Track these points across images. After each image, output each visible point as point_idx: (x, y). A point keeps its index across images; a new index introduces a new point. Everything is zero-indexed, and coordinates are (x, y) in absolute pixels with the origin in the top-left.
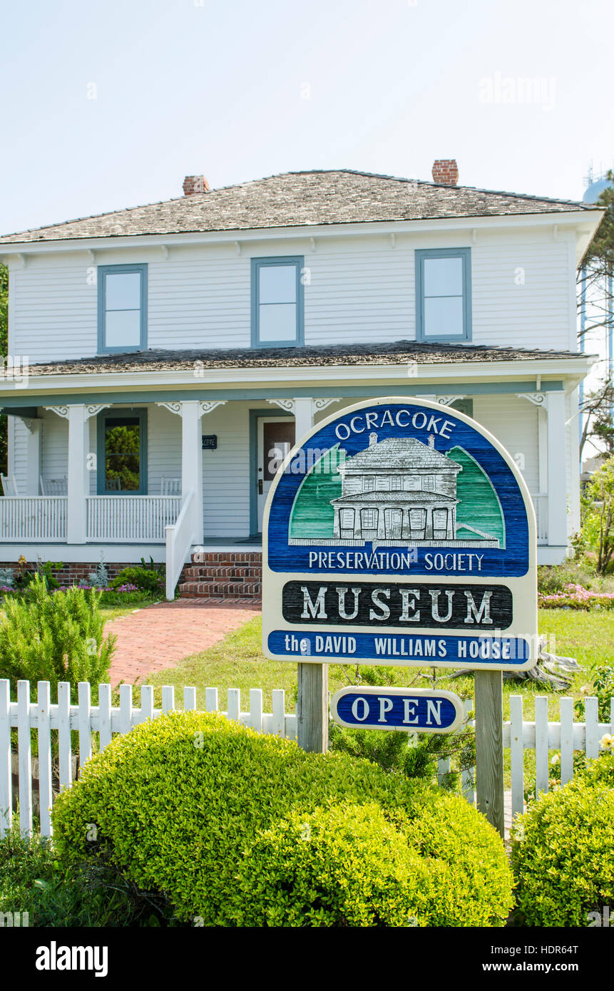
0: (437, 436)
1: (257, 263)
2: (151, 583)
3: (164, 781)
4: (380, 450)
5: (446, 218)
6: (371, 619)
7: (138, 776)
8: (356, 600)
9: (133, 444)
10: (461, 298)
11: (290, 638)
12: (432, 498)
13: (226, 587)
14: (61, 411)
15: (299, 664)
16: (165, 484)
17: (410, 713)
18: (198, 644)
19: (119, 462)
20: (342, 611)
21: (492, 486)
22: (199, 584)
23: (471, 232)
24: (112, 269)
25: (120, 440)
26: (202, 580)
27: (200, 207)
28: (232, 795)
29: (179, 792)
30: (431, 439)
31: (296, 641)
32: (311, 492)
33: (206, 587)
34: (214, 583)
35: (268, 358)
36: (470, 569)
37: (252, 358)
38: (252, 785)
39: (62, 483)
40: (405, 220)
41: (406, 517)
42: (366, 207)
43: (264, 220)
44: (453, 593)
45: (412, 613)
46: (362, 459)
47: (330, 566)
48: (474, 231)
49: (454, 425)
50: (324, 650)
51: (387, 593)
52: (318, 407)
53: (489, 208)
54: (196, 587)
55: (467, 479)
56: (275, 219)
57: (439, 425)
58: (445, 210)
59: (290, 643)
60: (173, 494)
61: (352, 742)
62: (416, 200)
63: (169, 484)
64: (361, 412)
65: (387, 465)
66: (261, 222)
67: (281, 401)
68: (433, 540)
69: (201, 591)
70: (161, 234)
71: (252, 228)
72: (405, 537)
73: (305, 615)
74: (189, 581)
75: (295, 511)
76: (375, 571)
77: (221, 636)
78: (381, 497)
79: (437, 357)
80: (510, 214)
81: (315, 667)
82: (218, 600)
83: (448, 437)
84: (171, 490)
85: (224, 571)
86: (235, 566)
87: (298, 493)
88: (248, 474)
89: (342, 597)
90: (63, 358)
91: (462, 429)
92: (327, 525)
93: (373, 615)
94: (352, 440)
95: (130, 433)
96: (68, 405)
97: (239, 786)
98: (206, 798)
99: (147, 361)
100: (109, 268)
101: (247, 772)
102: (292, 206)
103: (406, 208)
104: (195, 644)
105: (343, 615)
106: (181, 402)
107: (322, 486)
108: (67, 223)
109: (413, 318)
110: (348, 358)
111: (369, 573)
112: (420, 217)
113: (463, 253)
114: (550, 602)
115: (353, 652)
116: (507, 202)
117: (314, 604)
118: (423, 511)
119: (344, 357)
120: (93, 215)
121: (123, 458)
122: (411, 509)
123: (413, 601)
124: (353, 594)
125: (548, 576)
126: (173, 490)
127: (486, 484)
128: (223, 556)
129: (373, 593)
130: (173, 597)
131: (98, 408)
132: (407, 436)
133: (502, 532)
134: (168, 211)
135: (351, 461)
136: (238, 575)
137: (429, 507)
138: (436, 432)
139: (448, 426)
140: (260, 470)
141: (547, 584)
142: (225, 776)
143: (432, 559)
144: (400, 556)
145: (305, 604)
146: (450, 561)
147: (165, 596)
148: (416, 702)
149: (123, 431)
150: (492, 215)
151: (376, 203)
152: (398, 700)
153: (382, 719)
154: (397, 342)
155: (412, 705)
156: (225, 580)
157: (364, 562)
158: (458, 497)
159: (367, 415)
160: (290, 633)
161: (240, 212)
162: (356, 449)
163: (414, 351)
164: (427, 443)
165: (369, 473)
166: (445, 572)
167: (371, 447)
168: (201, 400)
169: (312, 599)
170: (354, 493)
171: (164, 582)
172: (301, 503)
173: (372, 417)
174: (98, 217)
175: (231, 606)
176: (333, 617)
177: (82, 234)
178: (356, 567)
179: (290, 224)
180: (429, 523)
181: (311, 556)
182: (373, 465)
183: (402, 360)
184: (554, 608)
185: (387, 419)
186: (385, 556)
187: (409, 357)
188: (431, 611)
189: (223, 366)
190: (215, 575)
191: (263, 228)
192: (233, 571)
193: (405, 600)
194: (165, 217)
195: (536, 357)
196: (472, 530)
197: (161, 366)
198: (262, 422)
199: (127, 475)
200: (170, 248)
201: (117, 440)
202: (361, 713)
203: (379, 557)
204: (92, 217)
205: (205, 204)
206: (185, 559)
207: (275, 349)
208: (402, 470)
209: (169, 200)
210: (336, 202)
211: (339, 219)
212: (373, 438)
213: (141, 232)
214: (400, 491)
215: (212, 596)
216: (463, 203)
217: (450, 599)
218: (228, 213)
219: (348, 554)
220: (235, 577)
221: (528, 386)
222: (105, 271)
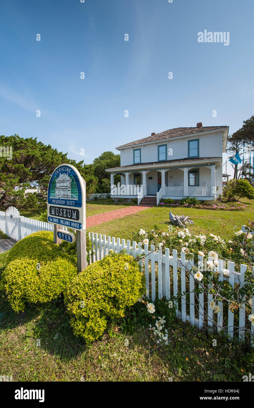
0: (68, 172)
1: (159, 146)
10: (197, 149)
21: (77, 185)
36: (73, 205)
37: (158, 163)
40: (185, 135)
42: (179, 134)
44: (71, 211)
45: (65, 215)
47: (55, 203)
48: (200, 135)
50: (54, 221)
51: (62, 210)
52: (165, 171)
58: (194, 132)
59: (50, 219)
62: (189, 131)
67: (159, 170)
69: (144, 203)
70: (142, 143)
71: (157, 140)
73: (52, 213)
89: (56, 210)
93: (60, 215)
96: (126, 172)
99: (141, 165)
105: (57, 214)
106: (143, 171)
109: (187, 154)
111: (60, 205)
113: (198, 140)
115: (58, 222)
131: (131, 173)
144: (63, 201)
146: (70, 203)
147: (137, 204)
148: (67, 235)
150: (203, 132)
157: (59, 202)
159: (59, 169)
166: (69, 206)
168: (146, 171)
169: (53, 210)
177: (131, 145)
181: (53, 201)
184: (208, 209)
185: (62, 169)
188: (68, 215)
190: (147, 201)
193: (64, 212)
200: (144, 145)
202: (60, 236)
206: (142, 198)
209: (148, 137)
211: (173, 136)
213: (139, 143)
216: (198, 130)
218: (155, 138)
219: (57, 200)
220: (150, 201)
221: (207, 164)
222: (134, 150)
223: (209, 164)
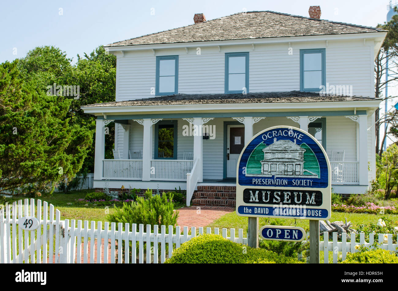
0: (297, 139)
1: (228, 55)
2: (179, 199)
3: (203, 254)
4: (278, 144)
5: (314, 35)
6: (274, 202)
7: (194, 253)
8: (269, 195)
9: (169, 136)
10: (321, 71)
11: (246, 208)
12: (295, 161)
13: (213, 201)
14: (140, 121)
15: (249, 217)
16: (185, 155)
17: (287, 235)
18: (203, 224)
19: (163, 144)
20: (264, 199)
21: (316, 157)
22: (201, 200)
23: (325, 41)
24: (162, 58)
25: (163, 134)
26: (202, 198)
27: (202, 29)
28: (226, 258)
29: (208, 258)
30: (295, 140)
31: (248, 209)
32: (253, 158)
33: (204, 201)
34: (207, 199)
35: (232, 99)
36: (308, 185)
37: (226, 99)
38: (233, 256)
39: (138, 153)
40: (295, 36)
41: (286, 167)
42: (277, 30)
43: (231, 36)
44: (302, 193)
45: (288, 200)
46: (271, 147)
47: (260, 184)
48: (327, 42)
49: (303, 136)
50: (257, 213)
51: (279, 193)
52: (255, 121)
53: (334, 30)
54: (200, 201)
55: (307, 154)
56: (236, 35)
57: (298, 136)
58: (314, 32)
59: (246, 210)
60: (189, 159)
61: (267, 245)
62: (301, 26)
63: (187, 155)
64: (271, 131)
65: (280, 149)
66: (230, 37)
67: (238, 118)
68: (295, 175)
69: (202, 203)
70: (185, 42)
71: (226, 40)
72: (286, 174)
73: (251, 200)
74: (196, 198)
75: (248, 164)
76: (275, 185)
77: (212, 221)
78: (278, 160)
79: (308, 99)
80: (344, 34)
81: (254, 219)
82: (209, 207)
83: (301, 140)
84: (188, 157)
85: (212, 194)
86: (217, 192)
87: (249, 158)
88: (222, 150)
89: (264, 194)
90: (141, 98)
91: (306, 137)
92: (259, 169)
93: (274, 201)
94: (268, 140)
95: (168, 131)
96: (143, 119)
97: (229, 256)
98: (218, 260)
99: (178, 100)
100: (161, 57)
101: (231, 252)
102: (244, 29)
103: (296, 30)
104: (202, 224)
105: (264, 201)
106: (194, 118)
107: (257, 156)
108: (142, 37)
109: (299, 81)
110: (269, 99)
111: (273, 186)
112: (302, 35)
113: (322, 51)
114: (359, 210)
115: (268, 213)
116: (342, 27)
117: (254, 196)
118: (292, 165)
119: (267, 99)
120: (154, 33)
121: (164, 143)
122: (288, 164)
123: (288, 196)
124: (268, 193)
125: (358, 199)
126: (189, 158)
127: (314, 156)
128: (212, 187)
129: (275, 193)
130: (189, 205)
131: (156, 121)
132: (287, 139)
133: (319, 173)
134: (188, 31)
135: (267, 147)
136: (218, 196)
137: (294, 164)
138: (297, 138)
139: (301, 136)
140: (228, 149)
141: (358, 202)
142: (223, 253)
143: (295, 182)
144: (284, 180)
145: (251, 197)
146: (301, 182)
147: (186, 204)
148: (289, 231)
149: (164, 130)
150: (335, 34)
151: (282, 28)
152: (283, 230)
153: (277, 237)
154: (291, 91)
155: (288, 232)
156: (213, 198)
157: (271, 182)
158: (304, 160)
159: (273, 132)
160: (246, 207)
161: (220, 32)
162: (269, 143)
163: (299, 96)
164: (293, 142)
165: (274, 152)
166: (299, 186)
167: (274, 143)
168: (203, 117)
169: (253, 195)
170: (269, 159)
171: (186, 199)
172: (250, 162)
173: (275, 133)
174: (156, 34)
175: (215, 209)
176: (261, 201)
177: (149, 42)
178: (269, 184)
179: (243, 38)
180: (294, 169)
181: (253, 180)
182: (275, 149)
183: (293, 101)
184: (360, 213)
185: (280, 133)
186: (279, 180)
187: (296, 99)
188: (294, 200)
189: (213, 102)
190: (208, 196)
191: (231, 40)
192: (216, 194)
193: (286, 196)
194: (186, 34)
195: (354, 100)
196: (309, 172)
197: (185, 102)
198: (229, 127)
199: (166, 150)
200: (188, 49)
201: (162, 134)
202: (270, 234)
203: (277, 181)
204: (153, 34)
205: (204, 28)
206: (195, 188)
207: (236, 94)
208: (285, 151)
209: (188, 26)
210: (264, 27)
211: (265, 36)
212: (275, 140)
213: (176, 42)
214: (284, 158)
215: (207, 205)
216: (322, 28)
217: (301, 195)
218: (215, 32)
219: (266, 179)
220: (217, 197)
221: (351, 112)
222: (159, 59)
223: (355, 113)
